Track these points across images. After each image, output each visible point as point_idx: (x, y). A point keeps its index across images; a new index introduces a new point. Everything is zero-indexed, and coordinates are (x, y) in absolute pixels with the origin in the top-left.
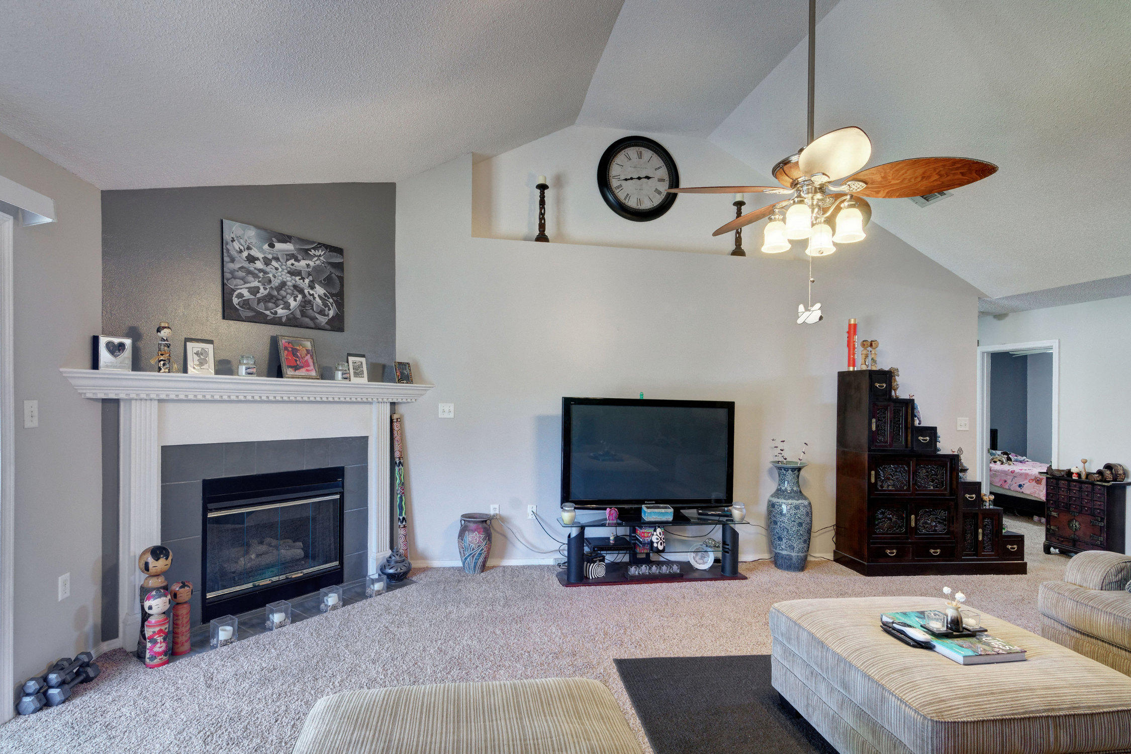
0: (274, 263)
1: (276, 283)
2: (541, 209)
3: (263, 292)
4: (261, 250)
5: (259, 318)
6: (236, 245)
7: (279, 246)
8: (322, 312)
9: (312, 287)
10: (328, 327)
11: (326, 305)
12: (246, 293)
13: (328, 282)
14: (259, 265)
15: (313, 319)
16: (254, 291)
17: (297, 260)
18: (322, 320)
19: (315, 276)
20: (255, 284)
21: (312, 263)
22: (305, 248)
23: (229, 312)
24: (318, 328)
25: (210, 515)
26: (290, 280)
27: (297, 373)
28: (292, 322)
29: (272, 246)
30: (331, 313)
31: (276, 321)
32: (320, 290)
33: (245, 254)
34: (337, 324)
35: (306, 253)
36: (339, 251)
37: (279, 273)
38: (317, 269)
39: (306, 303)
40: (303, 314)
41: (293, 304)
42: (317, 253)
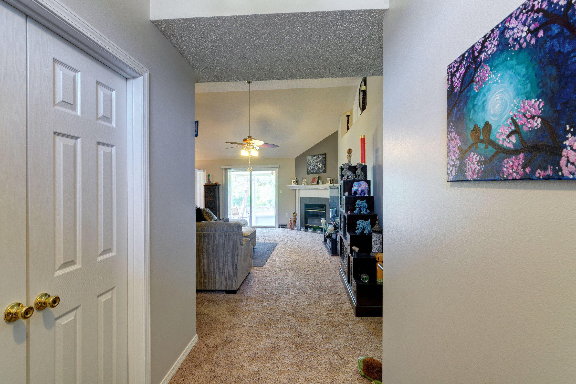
0: (313, 162)
1: (314, 165)
2: (348, 124)
3: (312, 168)
4: (312, 160)
5: (312, 173)
6: (308, 160)
7: (314, 158)
8: (321, 170)
9: (319, 164)
10: (322, 172)
11: (322, 168)
12: (309, 169)
13: (322, 163)
14: (311, 163)
15: (320, 171)
16: (310, 168)
17: (317, 160)
18: (321, 171)
19: (321, 162)
20: (311, 167)
21: (319, 159)
22: (318, 156)
23: (308, 173)
24: (321, 173)
25: (306, 210)
26: (316, 164)
27: (314, 183)
28: (316, 173)
29: (313, 158)
30: (323, 169)
31: (314, 173)
32: (321, 164)
33: (309, 161)
34: (325, 171)
35: (318, 157)
36: (325, 154)
37: (314, 163)
38: (320, 160)
39: (319, 168)
40: (318, 171)
41: (316, 169)
42: (320, 157)
